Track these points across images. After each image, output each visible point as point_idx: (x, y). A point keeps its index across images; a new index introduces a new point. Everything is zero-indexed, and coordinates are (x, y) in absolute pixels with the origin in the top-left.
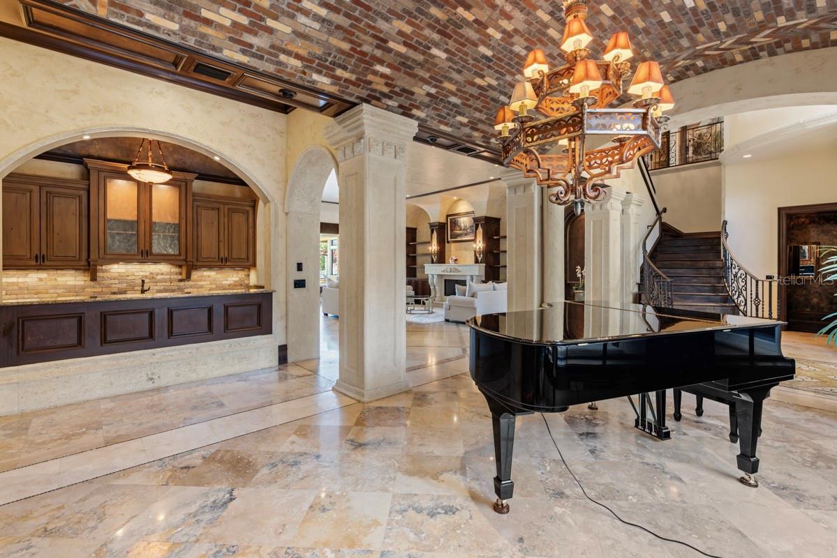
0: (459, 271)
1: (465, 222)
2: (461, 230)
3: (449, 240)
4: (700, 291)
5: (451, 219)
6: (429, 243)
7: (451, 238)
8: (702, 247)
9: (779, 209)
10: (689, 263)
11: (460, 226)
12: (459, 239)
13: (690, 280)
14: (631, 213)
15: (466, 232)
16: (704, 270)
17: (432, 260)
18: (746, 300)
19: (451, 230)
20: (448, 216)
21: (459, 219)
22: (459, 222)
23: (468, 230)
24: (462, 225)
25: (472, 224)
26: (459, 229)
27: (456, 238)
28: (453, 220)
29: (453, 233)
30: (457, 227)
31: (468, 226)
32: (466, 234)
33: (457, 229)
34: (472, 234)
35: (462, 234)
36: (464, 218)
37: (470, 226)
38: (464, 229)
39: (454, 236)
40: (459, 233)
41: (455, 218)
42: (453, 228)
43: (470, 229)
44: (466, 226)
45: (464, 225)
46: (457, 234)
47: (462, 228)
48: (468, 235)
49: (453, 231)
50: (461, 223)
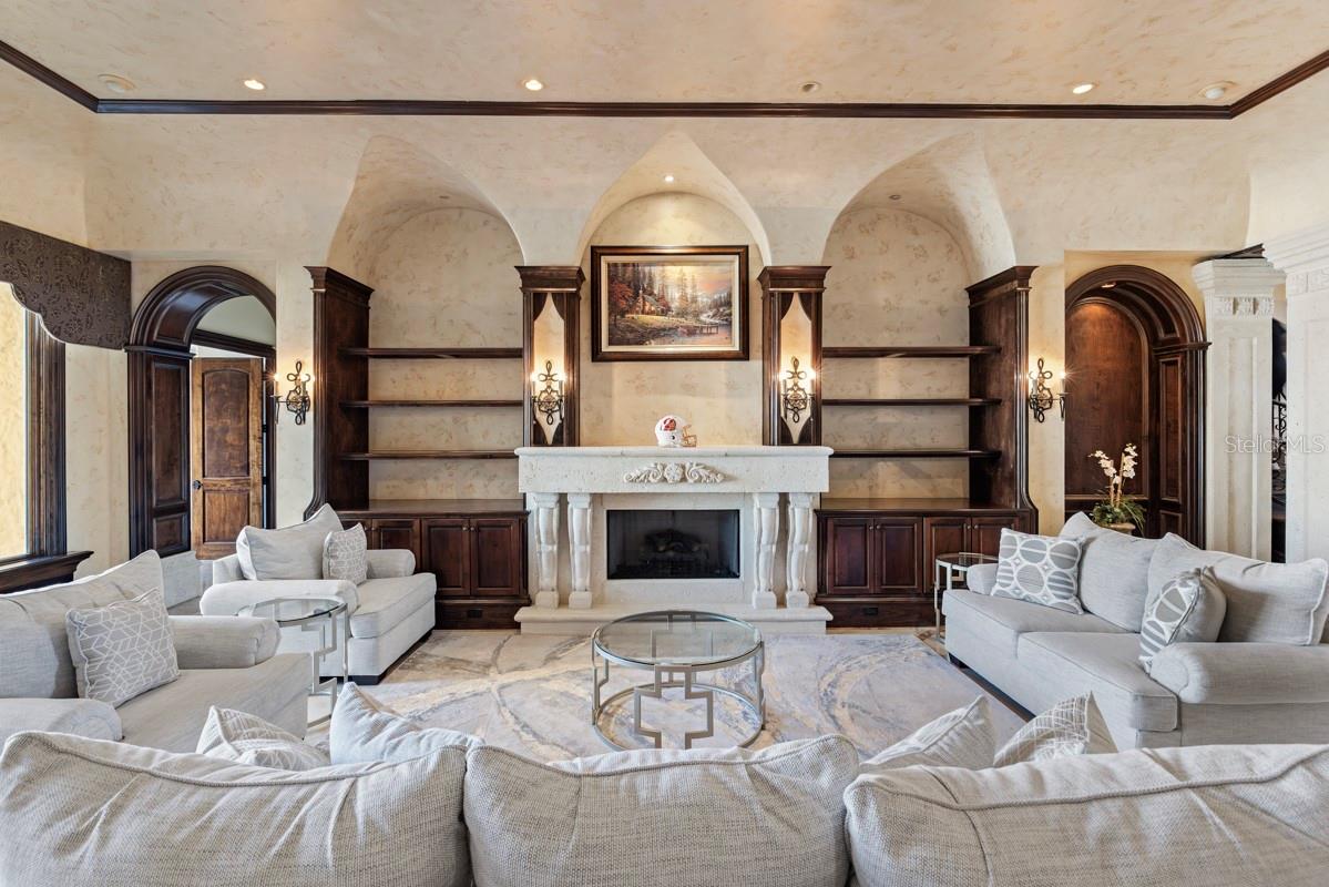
1: (683, 283)
2: (665, 311)
3: (605, 348)
5: (612, 265)
6: (515, 354)
7: (611, 343)
11: (661, 299)
12: (653, 348)
15: (691, 322)
17: (537, 429)
20: (596, 253)
21: (656, 270)
22: (651, 279)
23: (703, 317)
24: (674, 296)
25: (724, 295)
26: (653, 309)
27: (641, 343)
28: (625, 272)
29: (622, 324)
30: (644, 299)
31: (704, 298)
32: (691, 332)
33: (647, 308)
34: (722, 332)
35: (670, 329)
36: (681, 270)
37: (715, 301)
38: (682, 313)
39: (629, 336)
40: (656, 325)
41: (634, 265)
42: (623, 304)
43: (714, 316)
44: (694, 300)
45: (683, 297)
46: (644, 326)
47: (675, 305)
48: (701, 333)
49: (623, 313)
50: (664, 287)
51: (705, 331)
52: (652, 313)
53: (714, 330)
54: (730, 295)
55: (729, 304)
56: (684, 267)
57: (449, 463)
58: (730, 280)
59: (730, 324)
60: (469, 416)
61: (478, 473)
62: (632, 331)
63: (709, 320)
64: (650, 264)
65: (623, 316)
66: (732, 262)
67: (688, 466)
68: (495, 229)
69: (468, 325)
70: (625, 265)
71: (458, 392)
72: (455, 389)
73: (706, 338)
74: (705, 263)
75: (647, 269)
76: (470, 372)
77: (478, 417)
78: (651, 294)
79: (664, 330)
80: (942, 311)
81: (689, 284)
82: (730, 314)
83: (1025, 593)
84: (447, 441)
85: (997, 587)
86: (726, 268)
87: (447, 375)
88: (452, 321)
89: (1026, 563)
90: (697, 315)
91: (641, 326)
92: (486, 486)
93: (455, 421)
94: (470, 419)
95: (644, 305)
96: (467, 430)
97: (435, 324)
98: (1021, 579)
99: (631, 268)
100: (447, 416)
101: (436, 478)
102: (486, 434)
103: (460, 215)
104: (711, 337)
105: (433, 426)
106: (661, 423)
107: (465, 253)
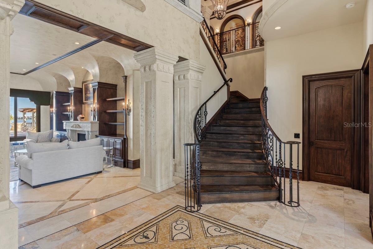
0: (80, 127)
3: (84, 102)
4: (244, 148)
5: (85, 85)
7: (85, 100)
8: (253, 109)
9: (304, 77)
10: (242, 122)
13: (238, 137)
14: (189, 78)
16: (250, 128)
18: (273, 159)
19: (85, 94)
20: (83, 83)
29: (86, 96)
33: (88, 93)
75: (88, 85)
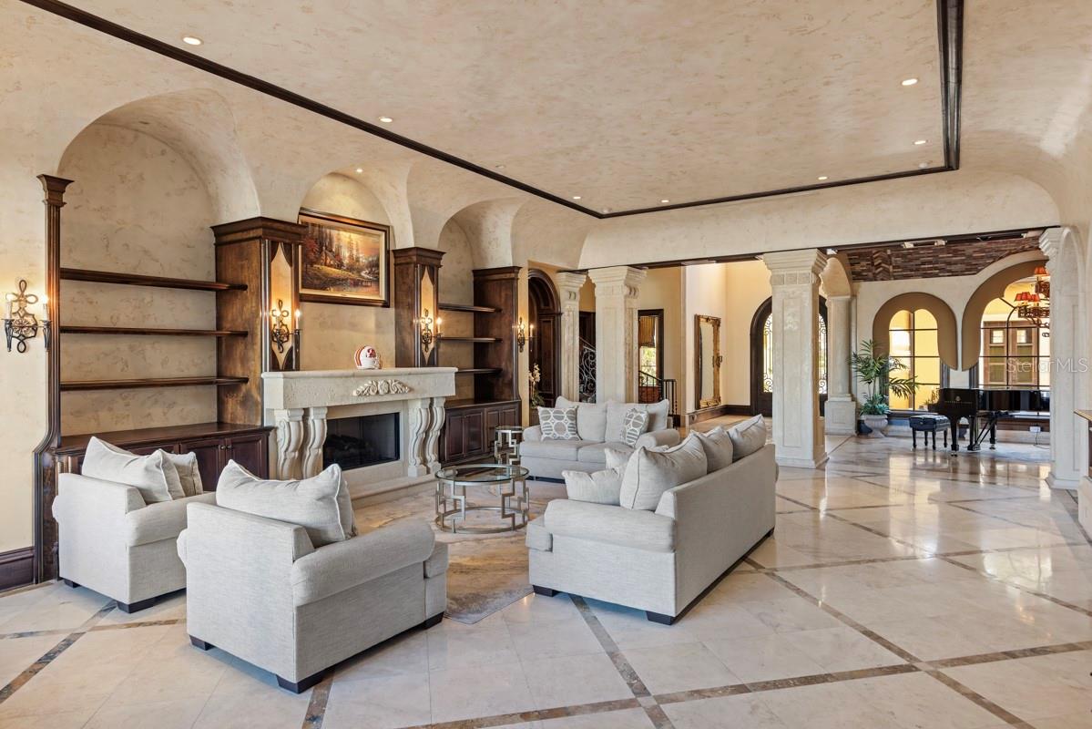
1: (351, 246)
2: (340, 266)
11: (337, 255)
12: (332, 293)
15: (354, 276)
19: (310, 261)
21: (334, 233)
22: (331, 239)
23: (363, 274)
24: (345, 254)
25: (375, 259)
26: (332, 262)
27: (323, 288)
28: (313, 231)
29: (311, 272)
30: (326, 254)
31: (363, 260)
32: (356, 284)
33: (328, 261)
34: (374, 287)
35: (343, 280)
36: (350, 237)
37: (370, 262)
38: (350, 269)
39: (316, 282)
40: (334, 275)
41: (319, 226)
42: (312, 256)
43: (369, 273)
44: (358, 261)
45: (351, 257)
46: (326, 275)
47: (346, 262)
48: (362, 286)
49: (312, 263)
50: (339, 247)
51: (364, 284)
52: (331, 266)
53: (369, 284)
54: (378, 259)
55: (377, 266)
56: (352, 235)
57: (125, 392)
58: (378, 249)
59: (377, 281)
60: (146, 344)
61: (156, 402)
62: (319, 278)
63: (366, 276)
64: (331, 228)
65: (312, 266)
66: (379, 236)
67: (390, 381)
68: (173, 162)
69: (146, 252)
70: (313, 225)
71: (133, 319)
72: (132, 316)
73: (365, 289)
74: (364, 234)
75: (328, 231)
76: (148, 299)
77: (156, 345)
78: (331, 251)
79: (339, 280)
80: (462, 283)
81: (354, 247)
82: (378, 274)
83: (558, 435)
84: (122, 370)
85: (544, 436)
86: (375, 239)
87: (122, 301)
88: (127, 245)
89: (557, 421)
90: (359, 271)
91: (324, 275)
92: (165, 414)
93: (132, 348)
94: (148, 347)
95: (326, 259)
96: (144, 358)
97: (107, 246)
98: (556, 430)
99: (317, 228)
100: (124, 343)
101: (110, 409)
102: (164, 363)
103: (136, 137)
104: (368, 289)
105: (106, 355)
106: (364, 352)
107: (141, 177)
